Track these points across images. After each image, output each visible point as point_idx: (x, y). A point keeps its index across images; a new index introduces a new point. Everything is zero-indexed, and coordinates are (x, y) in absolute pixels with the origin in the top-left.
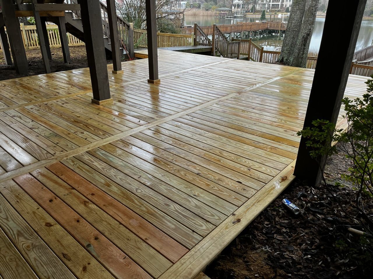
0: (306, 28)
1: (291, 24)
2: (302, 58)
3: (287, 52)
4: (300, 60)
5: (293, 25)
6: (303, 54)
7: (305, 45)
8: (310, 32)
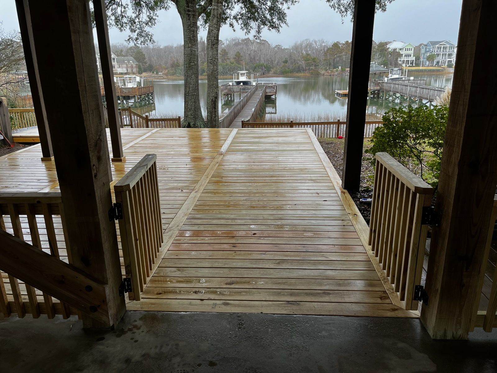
0: (212, 91)
1: (189, 89)
2: (215, 121)
3: (192, 117)
4: (214, 123)
5: (191, 89)
6: (215, 117)
7: (215, 109)
8: (217, 95)
